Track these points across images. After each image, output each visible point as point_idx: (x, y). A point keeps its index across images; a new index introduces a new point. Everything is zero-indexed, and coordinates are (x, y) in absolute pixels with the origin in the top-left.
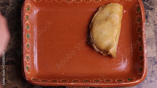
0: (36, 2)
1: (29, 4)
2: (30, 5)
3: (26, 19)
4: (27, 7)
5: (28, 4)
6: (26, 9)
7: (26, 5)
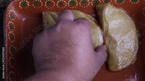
0: (21, 8)
1: (13, 11)
2: (15, 12)
3: (9, 28)
4: (11, 15)
5: (11, 11)
6: (10, 16)
7: (10, 12)
